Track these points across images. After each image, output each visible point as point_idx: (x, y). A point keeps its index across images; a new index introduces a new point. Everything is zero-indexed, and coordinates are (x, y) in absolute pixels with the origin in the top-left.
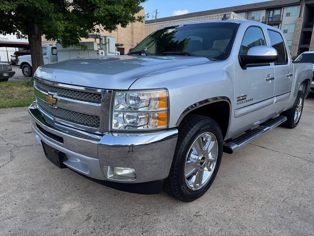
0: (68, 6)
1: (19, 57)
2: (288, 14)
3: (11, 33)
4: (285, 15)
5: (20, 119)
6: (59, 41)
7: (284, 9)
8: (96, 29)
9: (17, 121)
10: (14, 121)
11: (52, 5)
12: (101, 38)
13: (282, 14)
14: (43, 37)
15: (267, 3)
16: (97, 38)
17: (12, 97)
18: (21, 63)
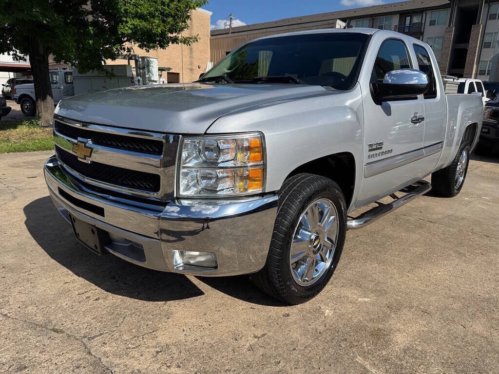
0: (85, 16)
1: (16, 87)
2: (432, 23)
3: (5, 53)
4: (428, 23)
5: (21, 164)
6: (74, 63)
7: (426, 14)
8: (126, 48)
9: (18, 167)
10: (13, 166)
11: (61, 17)
12: (137, 59)
13: (423, 22)
14: (51, 59)
15: (401, 4)
16: (131, 58)
17: (8, 140)
18: (19, 95)
